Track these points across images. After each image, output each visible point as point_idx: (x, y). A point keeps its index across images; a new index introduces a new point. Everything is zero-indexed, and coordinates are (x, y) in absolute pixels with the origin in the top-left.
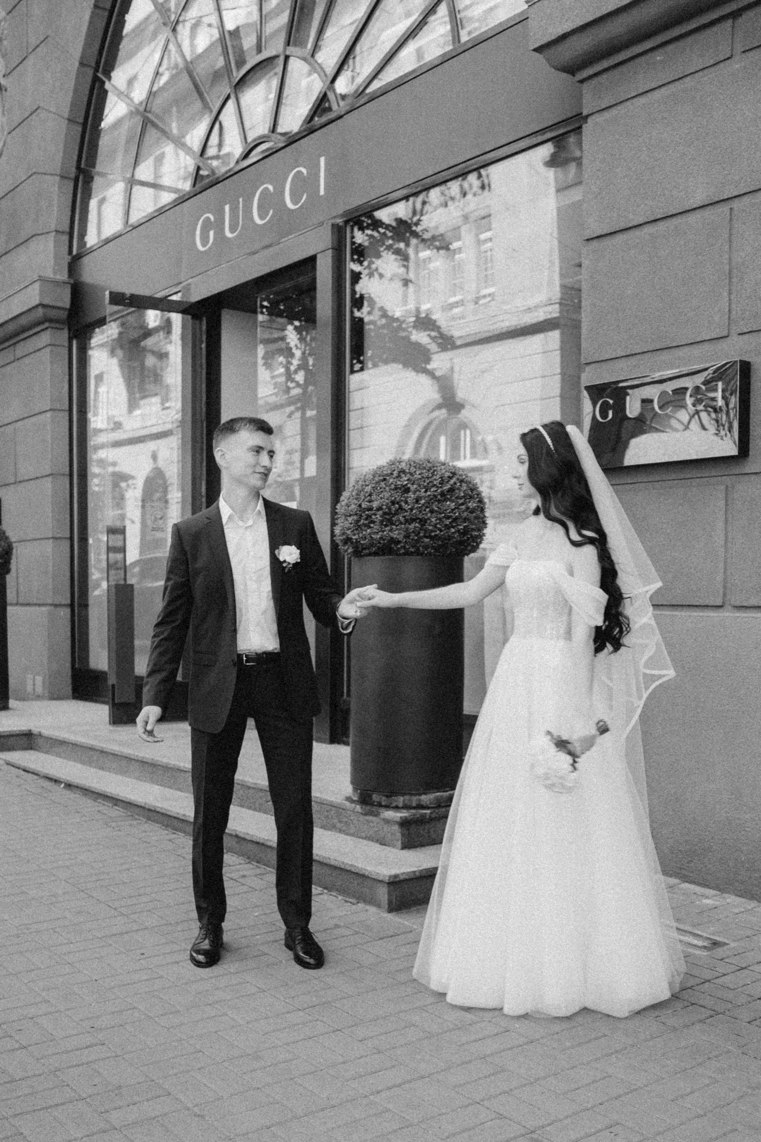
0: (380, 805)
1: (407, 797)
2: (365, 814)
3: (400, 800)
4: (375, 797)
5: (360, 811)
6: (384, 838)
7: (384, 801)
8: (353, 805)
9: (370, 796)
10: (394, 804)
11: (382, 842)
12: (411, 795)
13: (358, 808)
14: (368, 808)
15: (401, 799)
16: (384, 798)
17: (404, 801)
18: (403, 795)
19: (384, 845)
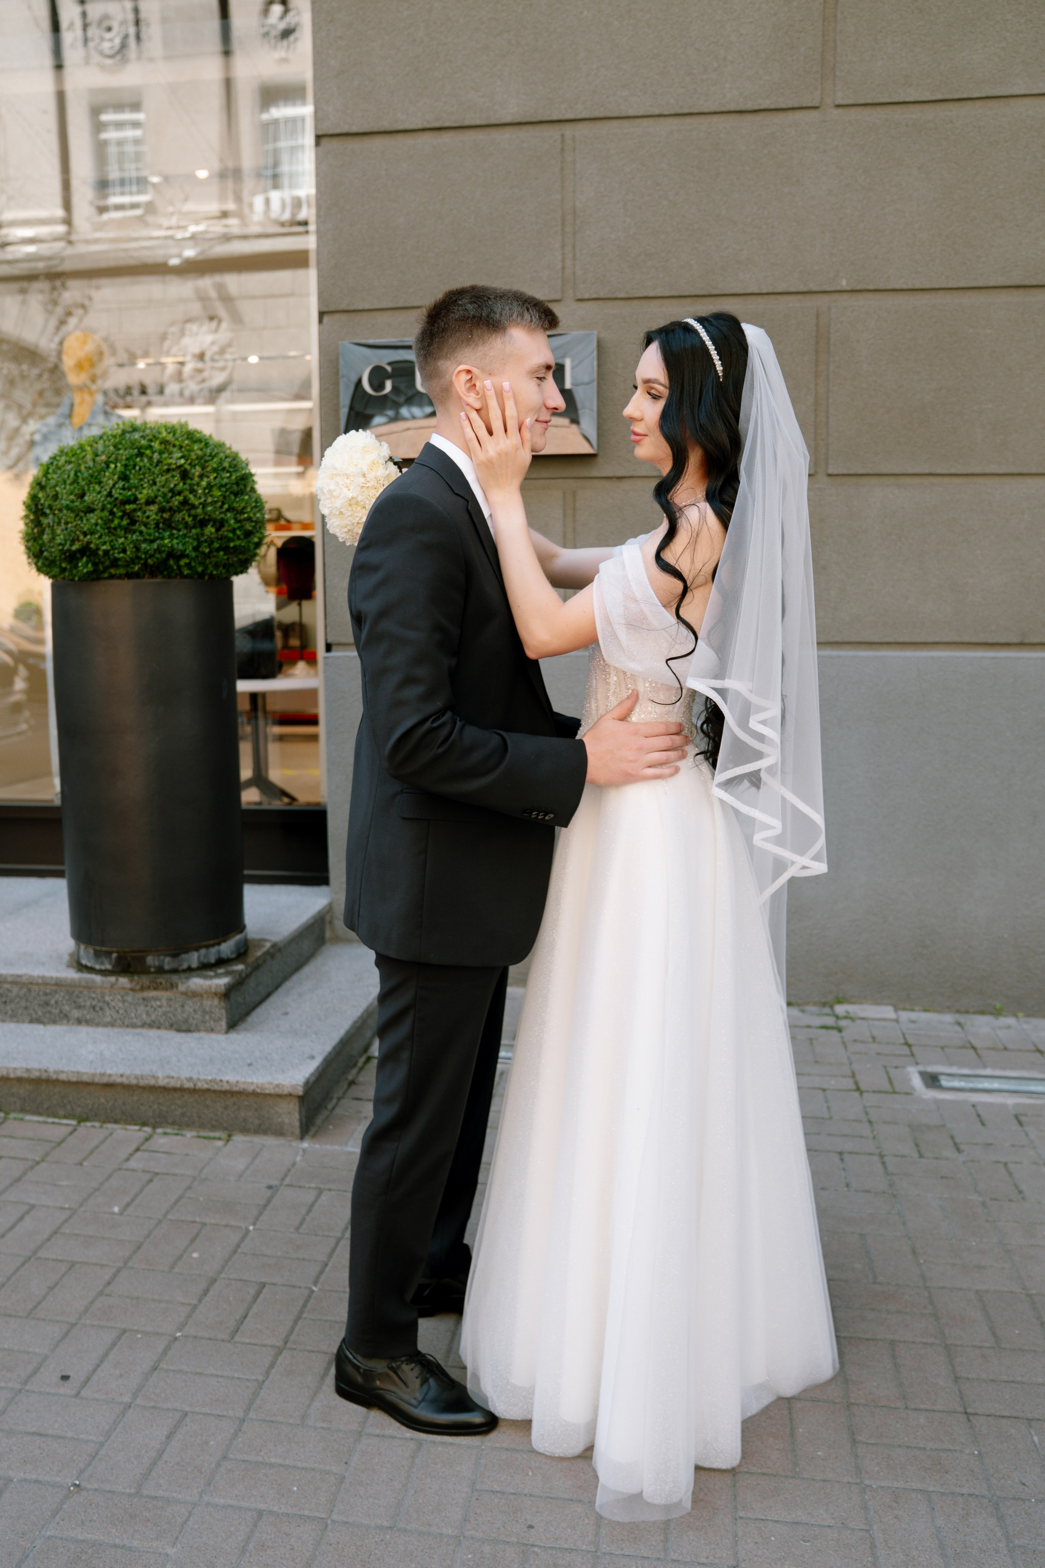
0: (160, 970)
1: (203, 951)
2: (142, 989)
3: (193, 958)
4: (151, 960)
5: (128, 986)
6: (186, 1021)
7: (168, 963)
8: (112, 979)
9: (142, 960)
10: (185, 966)
11: (184, 1027)
12: (208, 947)
13: (124, 981)
14: (145, 980)
15: (195, 955)
16: (167, 959)
17: (199, 957)
18: (197, 949)
19: (188, 1031)
